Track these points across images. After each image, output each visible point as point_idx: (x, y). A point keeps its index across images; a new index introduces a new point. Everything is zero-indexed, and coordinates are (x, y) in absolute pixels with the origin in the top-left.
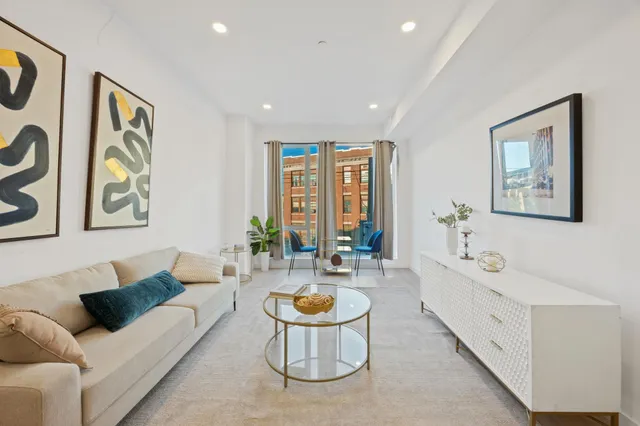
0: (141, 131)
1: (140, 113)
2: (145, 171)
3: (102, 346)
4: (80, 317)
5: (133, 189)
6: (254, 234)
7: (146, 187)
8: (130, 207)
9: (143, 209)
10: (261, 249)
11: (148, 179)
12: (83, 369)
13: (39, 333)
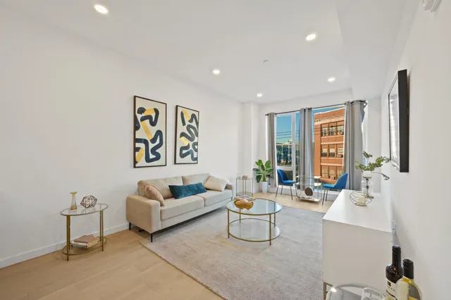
0: (194, 124)
1: (193, 116)
2: (195, 141)
3: (172, 203)
4: (168, 192)
5: (191, 148)
6: (257, 170)
7: (196, 147)
8: (190, 155)
9: (195, 156)
10: (262, 179)
11: (197, 144)
12: (162, 205)
13: (153, 191)
